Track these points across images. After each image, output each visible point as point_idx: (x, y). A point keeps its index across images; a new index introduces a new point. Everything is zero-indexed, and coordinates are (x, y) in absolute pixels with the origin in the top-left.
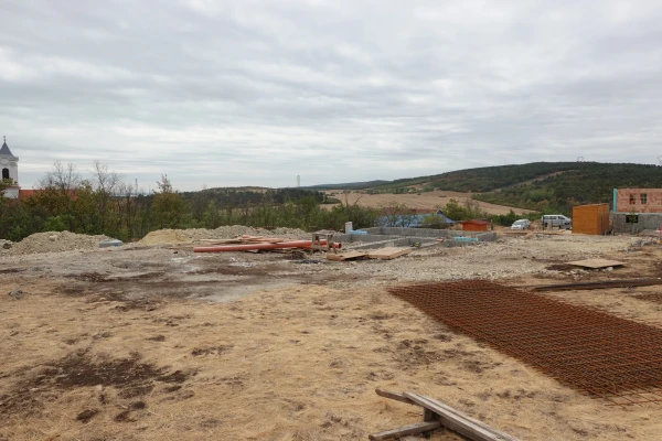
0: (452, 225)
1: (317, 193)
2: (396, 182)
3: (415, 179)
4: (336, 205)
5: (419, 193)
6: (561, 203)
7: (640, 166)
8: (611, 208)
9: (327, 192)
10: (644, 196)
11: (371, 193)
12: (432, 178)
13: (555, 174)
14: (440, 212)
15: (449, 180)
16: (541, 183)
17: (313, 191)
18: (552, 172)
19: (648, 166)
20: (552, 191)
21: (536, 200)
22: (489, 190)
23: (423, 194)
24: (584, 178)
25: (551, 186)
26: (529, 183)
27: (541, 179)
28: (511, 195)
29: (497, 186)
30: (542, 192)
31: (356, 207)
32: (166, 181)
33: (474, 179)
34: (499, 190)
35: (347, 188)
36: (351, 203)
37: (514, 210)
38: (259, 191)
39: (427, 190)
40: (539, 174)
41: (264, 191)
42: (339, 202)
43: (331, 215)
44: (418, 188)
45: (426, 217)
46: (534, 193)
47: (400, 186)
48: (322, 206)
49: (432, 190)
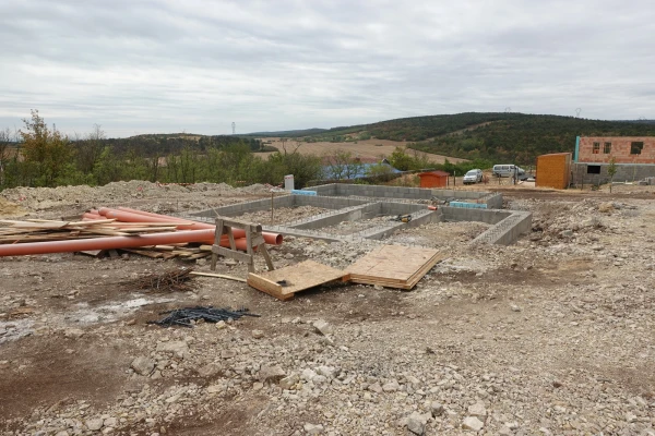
0: (400, 175)
1: (253, 141)
2: (333, 130)
3: (352, 127)
4: (273, 153)
5: (356, 141)
6: (491, 152)
7: (560, 117)
8: (573, 158)
9: (264, 140)
10: (608, 144)
11: (308, 141)
12: (369, 127)
13: (484, 124)
14: (386, 162)
15: (385, 129)
16: (471, 132)
17: (249, 139)
18: (481, 122)
19: (567, 118)
20: (482, 142)
21: (467, 149)
22: (423, 139)
23: (359, 142)
24: (511, 128)
25: (483, 136)
26: (460, 133)
27: (471, 129)
28: (444, 144)
29: (430, 135)
30: (473, 141)
31: (296, 156)
32: (38, 119)
33: (408, 128)
34: (432, 139)
35: (284, 136)
36: (289, 152)
37: (449, 158)
38: (192, 138)
39: (363, 139)
40: (469, 124)
41: (198, 139)
42: (276, 150)
43: (266, 165)
44: (355, 136)
45: (372, 167)
46: (465, 142)
47: (338, 134)
48: (257, 154)
49: (369, 138)
